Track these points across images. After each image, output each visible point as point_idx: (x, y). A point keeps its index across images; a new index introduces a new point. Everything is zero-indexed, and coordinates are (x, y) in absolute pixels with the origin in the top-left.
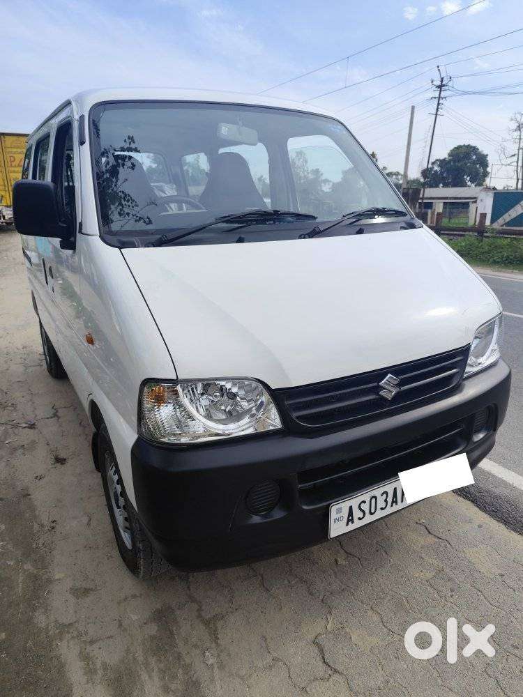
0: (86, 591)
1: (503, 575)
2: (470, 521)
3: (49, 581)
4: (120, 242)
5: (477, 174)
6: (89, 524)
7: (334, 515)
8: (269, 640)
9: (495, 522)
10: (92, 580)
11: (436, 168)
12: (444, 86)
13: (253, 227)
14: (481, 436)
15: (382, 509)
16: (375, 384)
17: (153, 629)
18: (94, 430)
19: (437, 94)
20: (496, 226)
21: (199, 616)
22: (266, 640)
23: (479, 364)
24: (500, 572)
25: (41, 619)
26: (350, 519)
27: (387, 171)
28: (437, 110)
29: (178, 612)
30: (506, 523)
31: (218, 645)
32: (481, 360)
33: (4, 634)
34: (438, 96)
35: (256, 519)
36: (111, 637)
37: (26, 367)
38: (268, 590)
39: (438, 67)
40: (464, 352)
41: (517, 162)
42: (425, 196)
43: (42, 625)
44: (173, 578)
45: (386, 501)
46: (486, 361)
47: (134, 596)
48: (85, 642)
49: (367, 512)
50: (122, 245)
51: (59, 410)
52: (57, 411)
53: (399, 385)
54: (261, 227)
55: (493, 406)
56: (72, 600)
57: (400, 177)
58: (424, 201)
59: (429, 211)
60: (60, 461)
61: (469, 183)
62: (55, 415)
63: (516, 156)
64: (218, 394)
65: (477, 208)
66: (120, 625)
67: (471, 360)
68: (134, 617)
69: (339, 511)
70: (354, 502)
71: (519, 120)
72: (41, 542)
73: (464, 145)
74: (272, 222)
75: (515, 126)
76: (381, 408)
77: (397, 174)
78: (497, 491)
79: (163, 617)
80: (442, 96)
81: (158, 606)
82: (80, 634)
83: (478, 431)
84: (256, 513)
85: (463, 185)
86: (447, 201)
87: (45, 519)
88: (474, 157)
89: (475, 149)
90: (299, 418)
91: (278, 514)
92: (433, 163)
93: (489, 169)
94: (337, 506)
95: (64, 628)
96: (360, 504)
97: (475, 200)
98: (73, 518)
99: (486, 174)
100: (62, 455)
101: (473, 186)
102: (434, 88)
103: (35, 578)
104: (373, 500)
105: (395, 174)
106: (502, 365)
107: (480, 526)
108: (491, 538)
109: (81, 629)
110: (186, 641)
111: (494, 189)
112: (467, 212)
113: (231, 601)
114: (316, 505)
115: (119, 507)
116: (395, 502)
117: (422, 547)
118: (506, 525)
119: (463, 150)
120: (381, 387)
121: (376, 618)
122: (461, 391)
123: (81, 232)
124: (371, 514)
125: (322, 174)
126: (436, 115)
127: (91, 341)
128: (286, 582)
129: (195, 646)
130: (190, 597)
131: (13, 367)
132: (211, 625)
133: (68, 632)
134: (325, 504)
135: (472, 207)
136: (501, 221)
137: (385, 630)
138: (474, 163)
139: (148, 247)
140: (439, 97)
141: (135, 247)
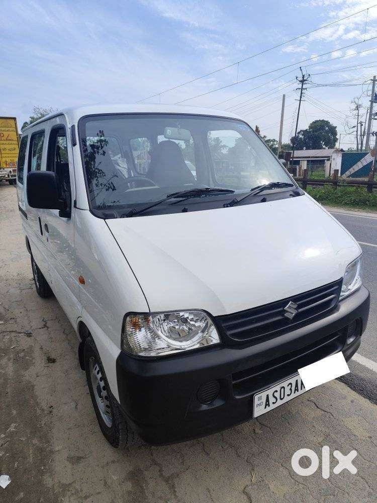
0: (79, 459)
1: (371, 437)
2: (345, 398)
3: (52, 452)
4: (104, 214)
5: (329, 140)
6: (76, 408)
7: (256, 401)
8: (212, 491)
9: (362, 397)
10: (82, 451)
11: (301, 136)
12: (305, 80)
13: (191, 200)
14: (351, 340)
15: (288, 395)
16: (281, 309)
17: (129, 486)
18: (80, 340)
19: (300, 86)
20: (344, 177)
21: (161, 475)
22: (209, 492)
23: (349, 290)
24: (369, 435)
25: (48, 481)
26: (267, 404)
27: (266, 139)
28: (301, 97)
29: (146, 473)
30: (370, 399)
31: (176, 496)
32: (350, 287)
33: (23, 493)
34: (301, 87)
35: (204, 407)
36: (99, 493)
37: (21, 290)
38: (208, 454)
39: (300, 68)
40: (339, 283)
41: (357, 131)
42: (295, 156)
43: (50, 486)
44: (140, 447)
45: (291, 389)
46: (353, 287)
47: (113, 462)
48: (81, 497)
49: (278, 398)
50: (105, 217)
51: (48, 322)
52: (46, 323)
53: (297, 309)
54: (197, 199)
55: (359, 318)
56: (70, 466)
57: (275, 143)
58: (294, 159)
59: (298, 167)
60: (51, 360)
61: (324, 146)
62: (45, 326)
63: (356, 128)
64: (176, 321)
65: (331, 164)
66: (106, 483)
67: (344, 287)
68: (115, 478)
69: (260, 398)
70: (270, 392)
71: (357, 102)
72: (43, 422)
73: (320, 120)
74: (204, 196)
75: (354, 106)
76: (285, 325)
77: (274, 141)
78: (362, 375)
79: (135, 476)
80: (304, 87)
81: (131, 469)
82: (77, 492)
83: (350, 337)
84: (204, 402)
85: (320, 148)
86: (309, 159)
87: (44, 405)
88: (327, 128)
89: (327, 123)
90: (232, 335)
91: (218, 403)
92: (299, 133)
93: (338, 137)
94: (259, 395)
95: (65, 487)
96: (274, 393)
97: (329, 158)
98: (65, 404)
99: (336, 140)
100: (53, 356)
101: (327, 148)
102: (298, 82)
103: (41, 450)
104: (283, 390)
105: (272, 141)
106: (363, 289)
107: (352, 402)
108: (361, 410)
109: (77, 487)
110: (153, 494)
111: (342, 150)
112: (324, 167)
113: (183, 463)
114: (244, 395)
115: (100, 397)
116: (297, 390)
117: (314, 418)
118: (370, 400)
119: (319, 123)
120: (285, 311)
121: (285, 472)
122: (338, 310)
123: (75, 207)
124: (281, 399)
125: (221, 142)
126: (300, 100)
127: (82, 281)
128: (220, 447)
129: (161, 498)
130: (153, 460)
131: (12, 291)
132: (170, 482)
133: (69, 491)
134: (250, 394)
135: (327, 164)
136: (348, 173)
137: (293, 480)
138: (327, 132)
139: (123, 217)
140: (302, 89)
141: (114, 218)
